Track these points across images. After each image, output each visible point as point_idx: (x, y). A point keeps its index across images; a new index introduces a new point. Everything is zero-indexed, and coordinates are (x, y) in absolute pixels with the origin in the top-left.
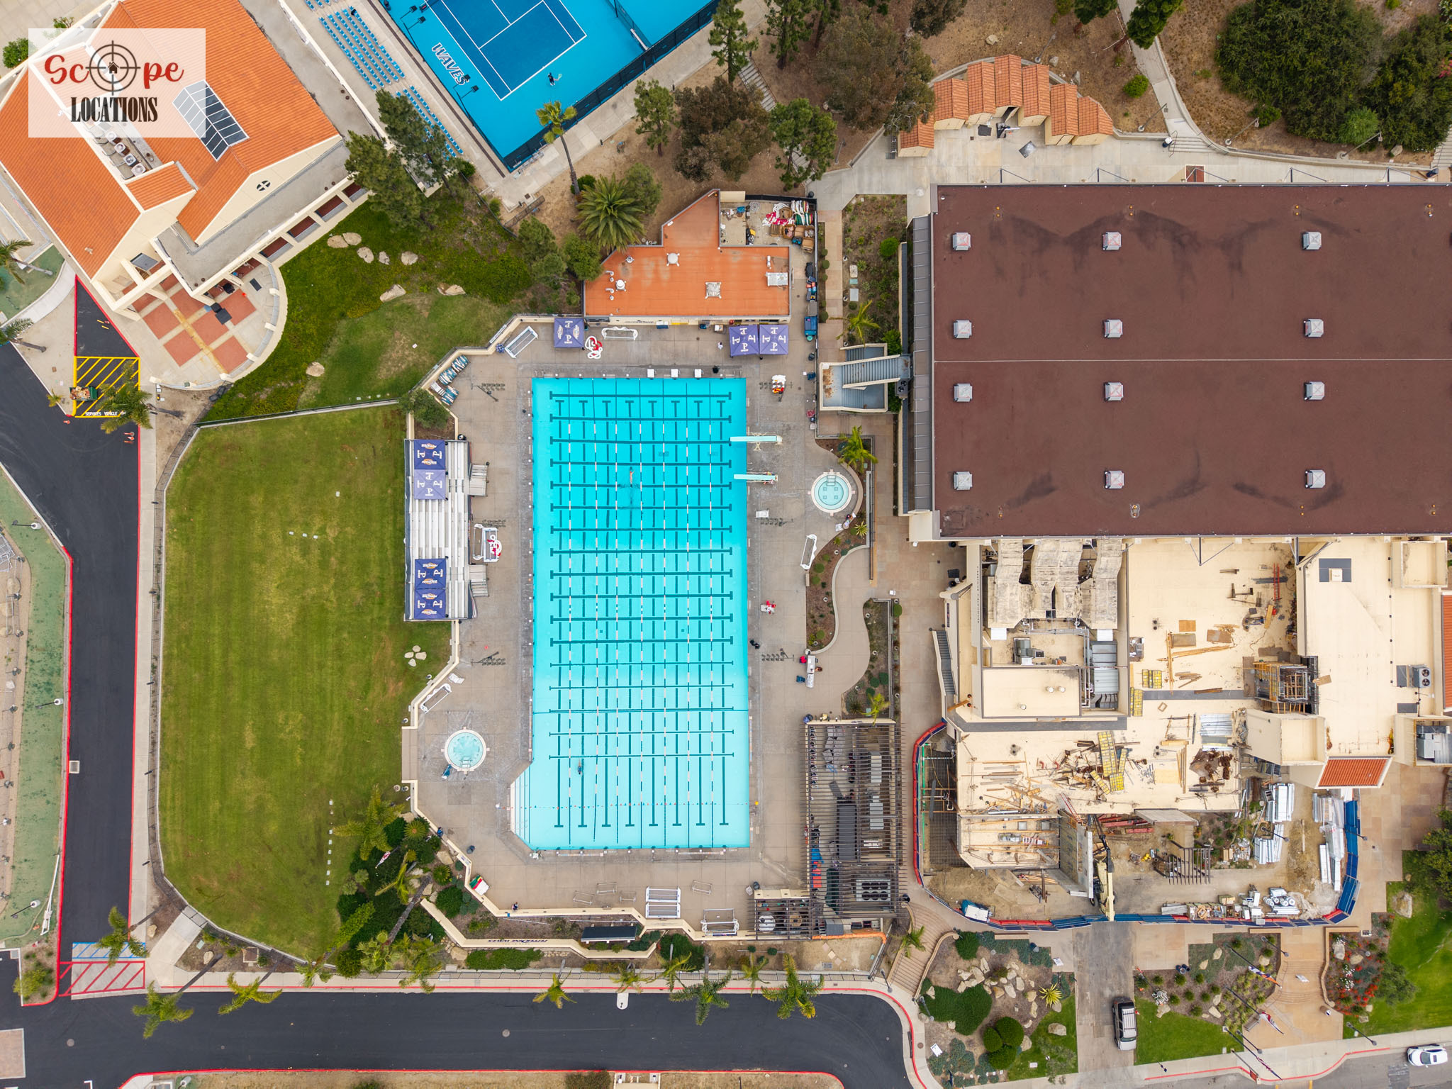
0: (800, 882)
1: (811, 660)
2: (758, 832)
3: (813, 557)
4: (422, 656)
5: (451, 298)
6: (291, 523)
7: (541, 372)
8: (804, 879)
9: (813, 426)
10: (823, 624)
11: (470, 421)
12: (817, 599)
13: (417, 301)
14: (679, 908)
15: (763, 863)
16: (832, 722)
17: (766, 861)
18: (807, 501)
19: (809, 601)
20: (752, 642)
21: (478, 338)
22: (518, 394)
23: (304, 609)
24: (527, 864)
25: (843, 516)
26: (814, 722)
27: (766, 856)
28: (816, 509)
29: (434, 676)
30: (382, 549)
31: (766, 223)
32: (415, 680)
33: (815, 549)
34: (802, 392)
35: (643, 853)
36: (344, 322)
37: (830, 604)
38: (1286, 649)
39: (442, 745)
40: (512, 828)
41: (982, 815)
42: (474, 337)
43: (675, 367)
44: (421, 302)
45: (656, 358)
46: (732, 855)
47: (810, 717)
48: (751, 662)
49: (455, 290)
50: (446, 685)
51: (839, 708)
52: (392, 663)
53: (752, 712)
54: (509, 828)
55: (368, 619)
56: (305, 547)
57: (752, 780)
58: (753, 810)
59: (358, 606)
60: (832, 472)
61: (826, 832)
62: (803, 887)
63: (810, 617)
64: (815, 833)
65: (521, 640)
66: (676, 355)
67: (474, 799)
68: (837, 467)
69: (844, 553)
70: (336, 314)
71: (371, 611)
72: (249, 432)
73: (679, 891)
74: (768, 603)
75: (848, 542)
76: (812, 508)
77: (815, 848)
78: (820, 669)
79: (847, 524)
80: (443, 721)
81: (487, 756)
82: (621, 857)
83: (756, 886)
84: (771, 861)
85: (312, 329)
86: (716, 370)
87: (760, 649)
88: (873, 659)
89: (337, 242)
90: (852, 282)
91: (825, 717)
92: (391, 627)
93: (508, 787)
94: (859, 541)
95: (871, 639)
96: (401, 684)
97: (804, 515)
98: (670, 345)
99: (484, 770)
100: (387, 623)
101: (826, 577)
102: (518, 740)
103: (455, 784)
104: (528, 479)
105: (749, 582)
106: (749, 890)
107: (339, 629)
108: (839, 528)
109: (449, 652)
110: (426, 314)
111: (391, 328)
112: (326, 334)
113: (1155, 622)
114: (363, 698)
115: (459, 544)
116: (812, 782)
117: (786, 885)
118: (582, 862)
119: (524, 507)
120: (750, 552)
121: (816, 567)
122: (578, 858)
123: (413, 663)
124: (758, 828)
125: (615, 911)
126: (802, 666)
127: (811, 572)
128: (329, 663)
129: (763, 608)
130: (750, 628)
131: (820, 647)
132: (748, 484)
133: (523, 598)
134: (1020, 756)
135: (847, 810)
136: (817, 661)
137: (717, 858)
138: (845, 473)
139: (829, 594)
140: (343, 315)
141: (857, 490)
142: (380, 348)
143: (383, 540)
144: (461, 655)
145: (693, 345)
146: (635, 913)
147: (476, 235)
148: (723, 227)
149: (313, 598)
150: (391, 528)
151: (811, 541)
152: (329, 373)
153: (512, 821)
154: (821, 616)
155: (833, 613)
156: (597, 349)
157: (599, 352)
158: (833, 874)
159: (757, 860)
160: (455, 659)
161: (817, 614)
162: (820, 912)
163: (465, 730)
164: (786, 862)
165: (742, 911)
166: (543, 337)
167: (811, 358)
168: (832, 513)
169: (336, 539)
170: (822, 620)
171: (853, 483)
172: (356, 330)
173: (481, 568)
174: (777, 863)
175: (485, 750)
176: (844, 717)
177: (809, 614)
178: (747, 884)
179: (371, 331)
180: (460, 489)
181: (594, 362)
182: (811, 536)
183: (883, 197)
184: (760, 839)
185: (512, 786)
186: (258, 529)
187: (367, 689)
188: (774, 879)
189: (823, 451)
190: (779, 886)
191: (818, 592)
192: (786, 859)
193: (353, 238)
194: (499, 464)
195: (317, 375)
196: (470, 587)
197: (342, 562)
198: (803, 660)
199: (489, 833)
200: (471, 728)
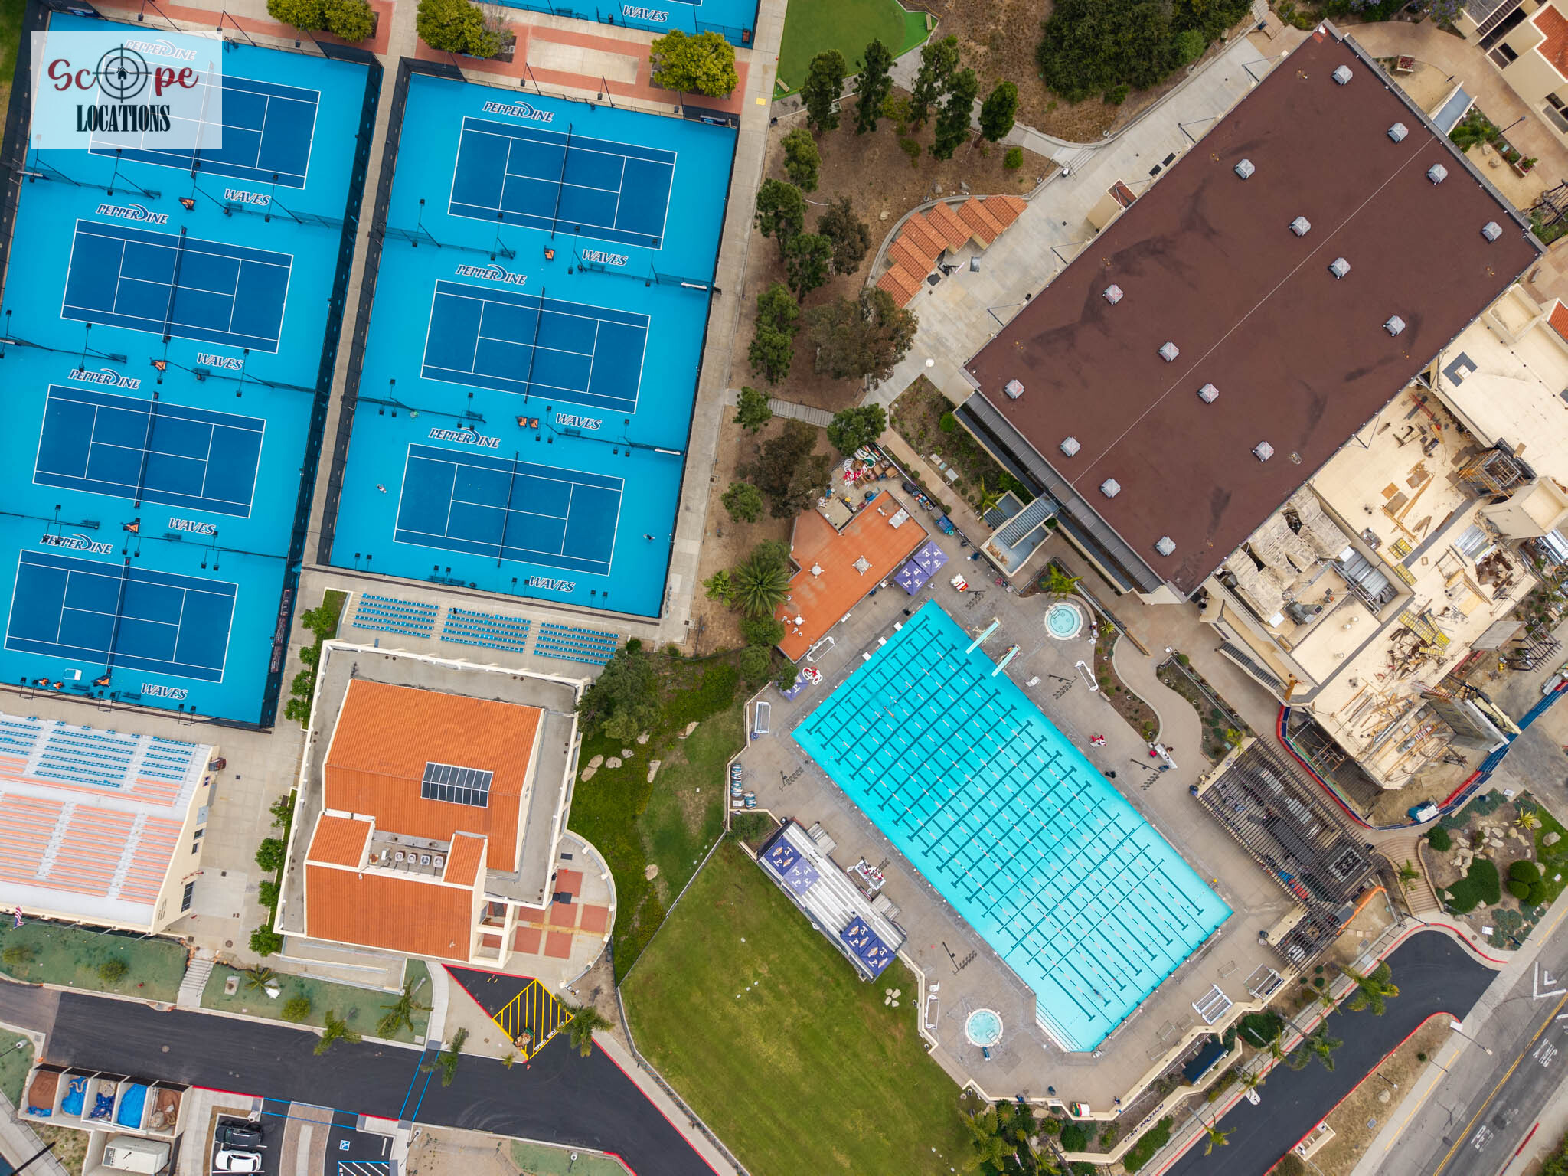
0: (1290, 904)
2: (1230, 897)
3: (1093, 677)
4: (898, 993)
5: (692, 734)
6: (732, 990)
7: (792, 725)
8: (1290, 899)
9: (1009, 589)
10: (1143, 716)
11: (778, 803)
12: (1123, 703)
13: (673, 759)
14: (1225, 997)
15: (1253, 915)
16: (1214, 778)
17: (1253, 911)
18: (1053, 643)
19: (1118, 709)
20: (1107, 774)
21: (734, 744)
22: (792, 754)
23: (795, 1040)
24: (1097, 1065)
25: (1087, 630)
26: (1202, 789)
27: (1251, 908)
28: (1065, 642)
29: (917, 999)
30: (805, 948)
31: (848, 483)
32: (907, 1013)
33: (1089, 670)
34: (979, 572)
35: (1167, 983)
36: (639, 821)
37: (1134, 697)
38: (1469, 445)
39: (965, 1039)
40: (1065, 1050)
41: (1374, 746)
42: (730, 746)
43: (878, 636)
44: (676, 757)
45: (860, 642)
46: (1227, 929)
47: (1193, 789)
48: (1118, 789)
49: (691, 728)
50: (930, 997)
51: (1206, 762)
52: (882, 1017)
53: (1151, 821)
54: (1063, 1053)
55: (840, 1003)
56: (755, 996)
57: (1193, 866)
58: (1212, 885)
59: (826, 1001)
61: (1276, 854)
62: (1296, 905)
63: (1129, 719)
64: (1273, 864)
65: (950, 919)
66: (870, 627)
67: (1021, 1055)
68: (1051, 601)
69: (1110, 654)
70: (629, 822)
71: (837, 996)
72: (652, 959)
73: (1216, 987)
74: (1094, 740)
75: (1106, 644)
76: (1060, 645)
77: (1279, 872)
78: (1171, 749)
79: (1095, 633)
80: (950, 1023)
81: (1002, 1018)
82: (1155, 1000)
83: (1263, 934)
84: (1257, 907)
85: (625, 847)
86: (907, 613)
87: (1117, 773)
88: (1197, 707)
89: (588, 774)
90: (942, 467)
91: (1203, 778)
92: (859, 994)
93: (1036, 1025)
94: (1114, 637)
95: (1184, 695)
96: (900, 1026)
97: (1060, 654)
98: (860, 625)
99: (1009, 1029)
100: (854, 994)
101: (1114, 682)
102: (1012, 988)
103: (998, 1057)
104: (852, 806)
105: (1065, 735)
106: (1261, 941)
107: (829, 1029)
108: (1093, 641)
109: (911, 974)
110: (685, 762)
111: (672, 794)
112: (635, 840)
113: (1366, 509)
114: (886, 1059)
115: (853, 896)
116: (1237, 830)
117: (1283, 914)
118: (1131, 1028)
119: (867, 827)
120: (1046, 713)
121: (1101, 681)
122: (1127, 1029)
123: (895, 1004)
124: (1227, 895)
125: (1187, 1041)
126: (1156, 758)
127: (1102, 689)
128: (844, 1058)
130: (1096, 765)
131: (1155, 733)
132: (1005, 673)
133: (925, 890)
134: (1361, 684)
135: (1279, 829)
136: (1163, 745)
137: (1220, 940)
138: (1058, 600)
139: (1127, 692)
140: (634, 817)
141: (1082, 605)
142: (677, 813)
143: (800, 942)
144: (921, 968)
145: (876, 610)
146: (1201, 1030)
147: (674, 680)
148: (827, 516)
149: (793, 1025)
150: (798, 928)
151: (1082, 667)
152: (661, 865)
153: (1061, 1047)
154: (1137, 711)
155: (1142, 702)
156: (815, 674)
157: (819, 675)
158: (1307, 878)
159: (1247, 916)
160: (920, 975)
161: (1132, 714)
162: (1320, 910)
163: (971, 1015)
164: (1267, 899)
165: (1270, 960)
166: (772, 701)
167: (963, 545)
168: (1076, 634)
169: (770, 971)
170: (1139, 714)
171: (1072, 601)
172: (651, 818)
173: (881, 898)
174: (1262, 905)
175: (997, 1015)
176: (1215, 765)
177: (1127, 718)
178: (1255, 938)
179: (660, 809)
180: (818, 859)
181: (821, 684)
182: (1079, 664)
183: (908, 390)
184: (1236, 899)
185: (1038, 1022)
186: (716, 1015)
187: (882, 1049)
188: (1269, 918)
189: (1031, 598)
190: (1278, 920)
191: (1119, 697)
192: (1266, 896)
193: (597, 761)
194: (823, 814)
195: (655, 874)
196: (885, 916)
197: (788, 983)
198: (1153, 754)
199: (1052, 1068)
200: (973, 1009)
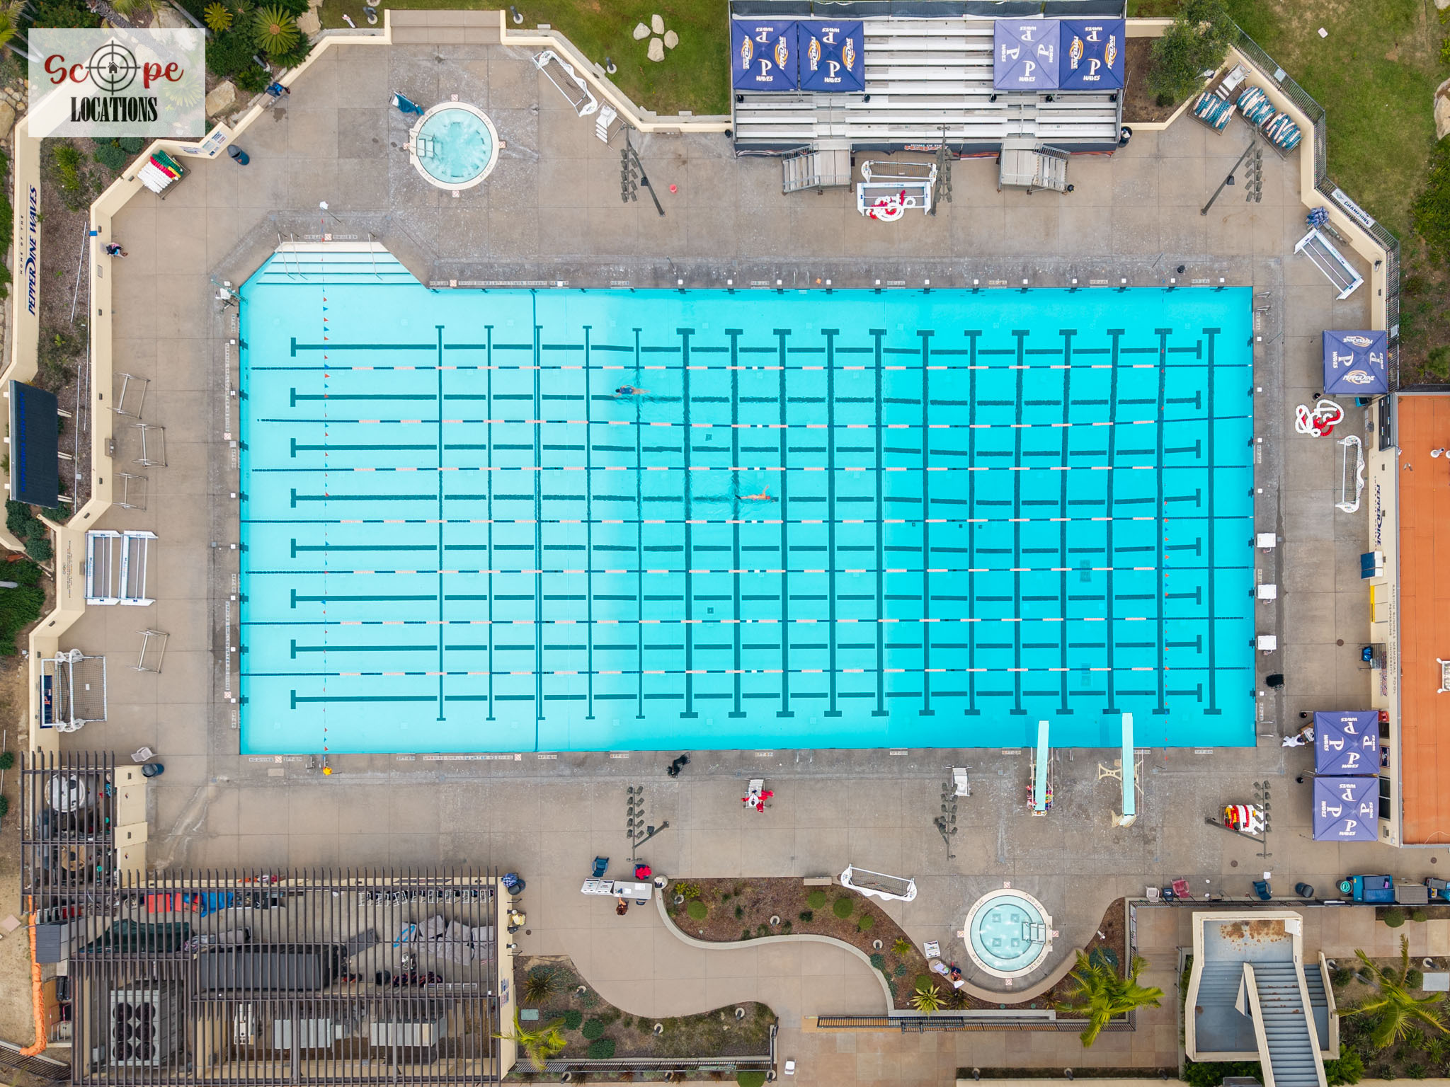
0: (161, 865)
1: (640, 889)
2: (272, 772)
3: (867, 892)
4: (655, 53)
7: (1261, 304)
8: (170, 874)
9: (1153, 893)
10: (722, 915)
11: (1158, 156)
12: (776, 902)
14: (110, 601)
15: (205, 783)
16: (504, 937)
17: (210, 790)
18: (989, 880)
19: (771, 883)
20: (683, 760)
22: (1217, 258)
24: (209, 275)
26: (504, 898)
27: (220, 791)
28: (973, 900)
29: (613, 78)
33: (886, 896)
34: (1227, 870)
35: (232, 526)
37: (766, 930)
39: (466, 97)
40: (286, 246)
43: (1281, 592)
45: (1298, 553)
46: (223, 716)
47: (517, 885)
48: (640, 758)
50: (594, 104)
51: (539, 951)
53: (532, 760)
54: (285, 238)
57: (384, 761)
58: (318, 762)
60: (1051, 934)
61: (270, 922)
62: (150, 873)
63: (738, 887)
64: (261, 900)
65: (690, 263)
66: (1305, 595)
67: (350, 165)
68: (1062, 947)
69: (877, 960)
73: (144, 602)
74: (766, 794)
75: (901, 969)
76: (973, 889)
77: (233, 898)
78: (621, 911)
80: (516, 99)
81: (442, 193)
82: (221, 479)
83: (155, 769)
84: (210, 802)
86: (1275, 681)
87: (667, 779)
88: (646, 1023)
91: (518, 920)
93: (375, 237)
94: (902, 996)
95: (687, 1020)
97: (957, 874)
98: (1326, 582)
99: (413, 186)
101: (824, 922)
102: (475, 257)
103: (382, 123)
104: (1035, 277)
105: (815, 752)
106: (146, 754)
108: (931, 951)
109: (666, 109)
116: (373, 893)
117: (156, 834)
118: (213, 396)
119: (975, 270)
120: (879, 755)
121: (846, 899)
122: (220, 386)
123: (640, 32)
124: (281, 772)
125: (101, 464)
126: (630, 868)
127: (835, 887)
129: (757, 784)
130: (715, 756)
131: (671, 909)
132: (1026, 749)
133: (779, 266)
135: (310, 968)
136: (641, 902)
137: (216, 685)
138: (1051, 964)
139: (786, 928)
141: (1005, 991)
144: (660, 135)
145: (1326, 633)
146: (98, 503)
151: (902, 891)
154: (739, 912)
155: (746, 937)
158: (176, 937)
159: (212, 771)
160: (647, 124)
161: (742, 901)
162: (101, 908)
163: (497, 145)
164: (208, 834)
165: (99, 739)
166: (1340, 310)
167: (1301, 889)
168: (965, 934)
170: (731, 913)
171: (1031, 982)
173: (843, 173)
174: (205, 815)
175: (456, 188)
176: (518, 961)
177: (746, 883)
178: (160, 750)
180: (1014, 128)
181: (1288, 420)
182: (912, 888)
184: (258, 779)
185: (378, 246)
188: (171, 808)
189: (1099, 915)
190: (154, 820)
191: (791, 903)
192: (213, 835)
194: (1068, 214)
196: (801, 150)
198: (642, 872)
199: (276, 196)
200: (502, 157)
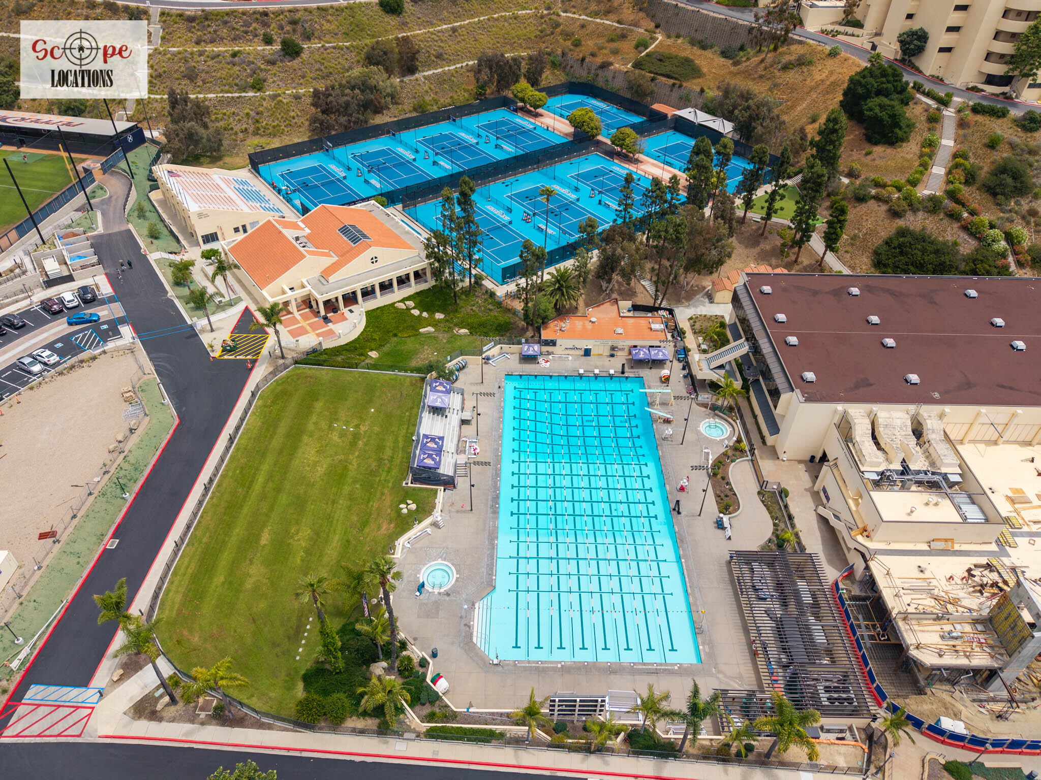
3: (711, 462)
4: (413, 507)
5: (460, 336)
6: (337, 420)
10: (729, 500)
12: (721, 486)
13: (440, 336)
17: (720, 676)
18: (699, 433)
19: (713, 487)
20: (674, 509)
23: (332, 466)
24: (486, 672)
25: (727, 440)
27: (720, 672)
28: (706, 437)
29: (420, 522)
30: (396, 442)
32: (404, 524)
34: (682, 383)
35: (599, 666)
36: (395, 339)
39: (419, 572)
40: (474, 640)
44: (443, 337)
46: (686, 670)
49: (464, 331)
50: (428, 529)
52: (389, 511)
54: (471, 640)
55: (377, 479)
56: (342, 434)
59: (371, 471)
60: (712, 418)
63: (718, 496)
67: (442, 614)
68: (716, 416)
69: (732, 461)
70: (392, 334)
71: (380, 476)
72: (324, 373)
75: (734, 455)
76: (703, 437)
80: (421, 555)
81: (457, 581)
82: (578, 668)
85: (377, 338)
86: (623, 373)
87: (682, 514)
89: (402, 306)
90: (701, 343)
92: (393, 488)
93: (473, 607)
94: (744, 455)
95: (770, 513)
96: (392, 525)
97: (700, 439)
99: (453, 591)
100: (390, 485)
101: (724, 473)
102: (484, 570)
103: (425, 602)
104: (500, 418)
107: (354, 482)
109: (434, 507)
110: (445, 341)
111: (422, 344)
112: (384, 341)
114: (361, 530)
115: (452, 441)
118: (541, 669)
121: (714, 466)
122: (536, 667)
123: (405, 511)
127: (711, 469)
128: (341, 502)
131: (731, 513)
134: (927, 574)
137: (672, 673)
138: (722, 419)
139: (728, 483)
140: (395, 335)
141: (733, 429)
142: (415, 352)
143: (397, 436)
144: (441, 511)
145: (607, 363)
149: (341, 461)
150: (405, 431)
152: (381, 357)
154: (727, 496)
155: (735, 494)
157: (547, 365)
159: (712, 675)
160: (437, 515)
161: (722, 495)
164: (740, 679)
166: (513, 358)
167: (684, 369)
168: (718, 439)
169: (365, 432)
170: (728, 498)
171: (729, 422)
172: (402, 342)
174: (731, 678)
177: (716, 494)
179: (410, 344)
181: (545, 368)
182: (706, 451)
183: (711, 316)
184: (712, 655)
186: (314, 419)
187: (364, 524)
189: (703, 409)
191: (720, 482)
193: (411, 304)
194: (481, 410)
195: (374, 356)
196: (456, 465)
197: (366, 444)
199: (453, 643)
200: (445, 559)
